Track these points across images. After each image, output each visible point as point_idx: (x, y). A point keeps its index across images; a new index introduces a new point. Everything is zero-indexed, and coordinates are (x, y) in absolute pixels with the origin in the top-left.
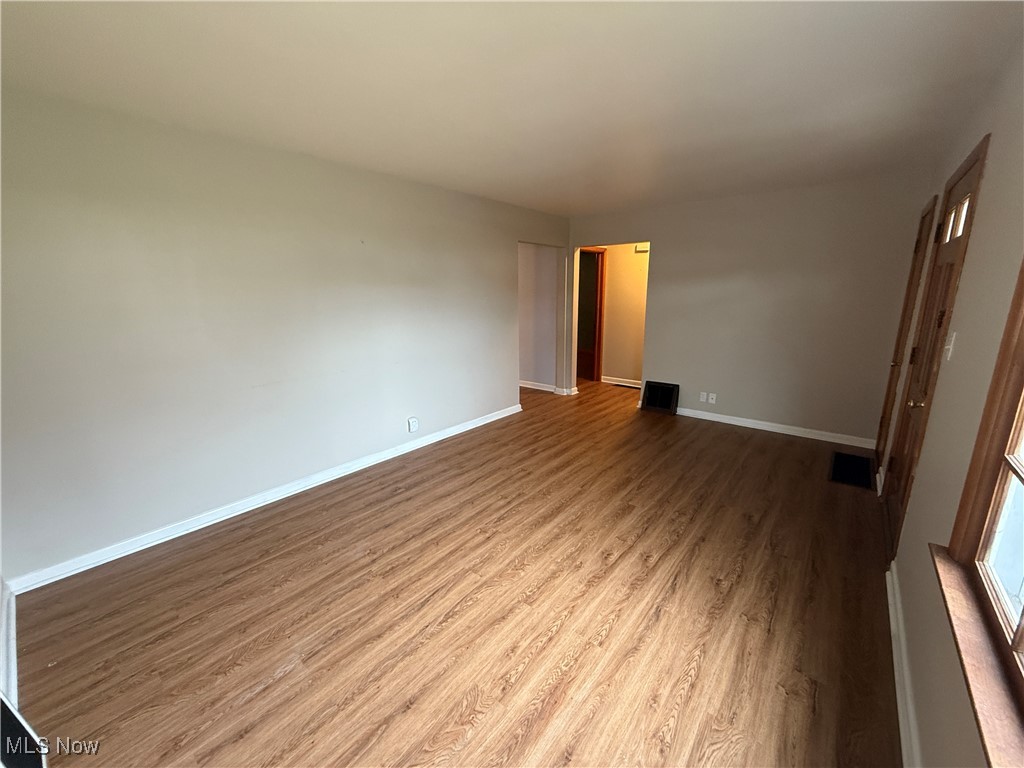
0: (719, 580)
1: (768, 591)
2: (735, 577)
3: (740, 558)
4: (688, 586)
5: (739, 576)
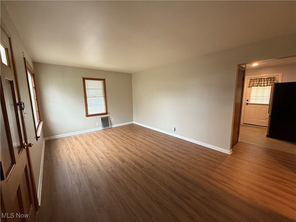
0: (85, 165)
1: (74, 172)
2: (83, 169)
3: (86, 173)
4: (89, 161)
5: (82, 169)
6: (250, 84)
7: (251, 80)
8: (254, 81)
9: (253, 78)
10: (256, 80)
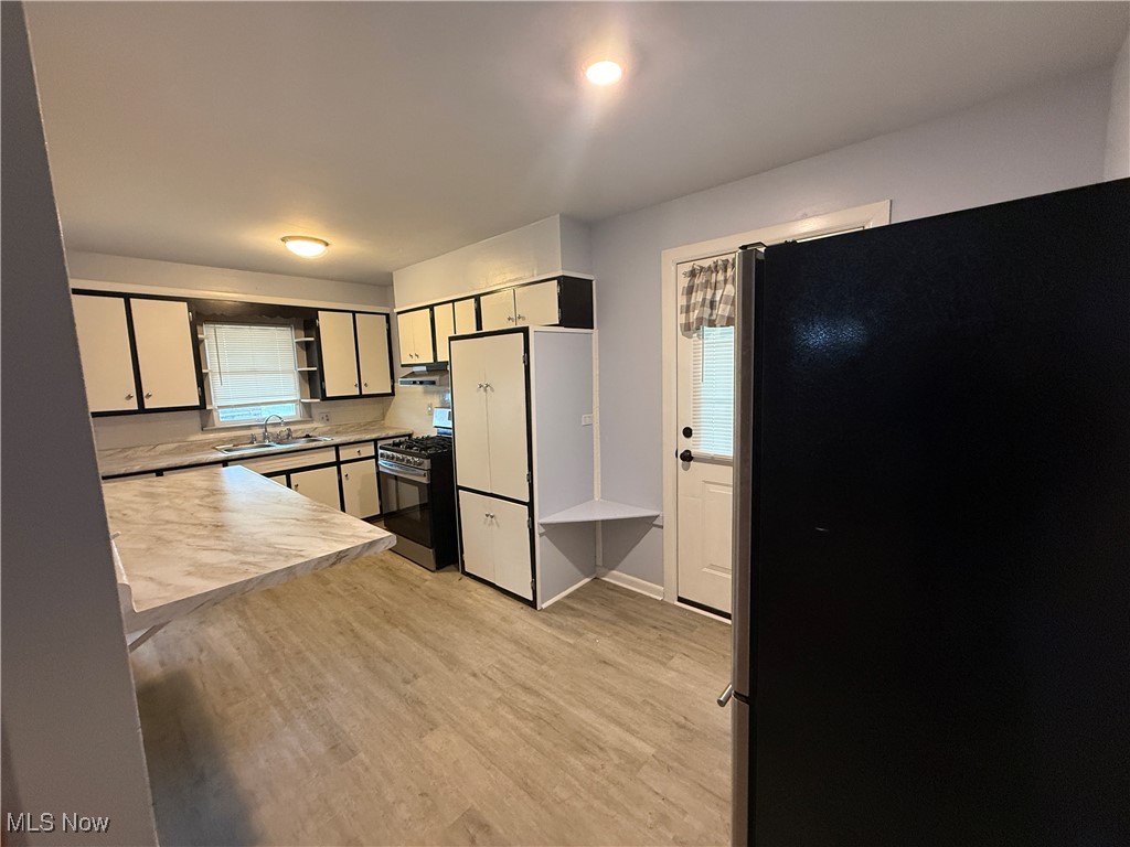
6: (688, 309)
7: (693, 274)
8: (707, 284)
9: (707, 263)
10: (721, 277)
